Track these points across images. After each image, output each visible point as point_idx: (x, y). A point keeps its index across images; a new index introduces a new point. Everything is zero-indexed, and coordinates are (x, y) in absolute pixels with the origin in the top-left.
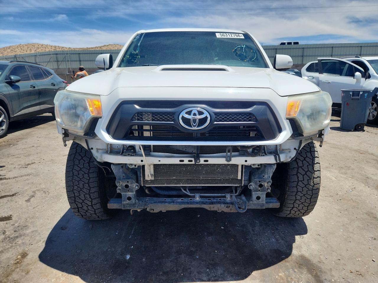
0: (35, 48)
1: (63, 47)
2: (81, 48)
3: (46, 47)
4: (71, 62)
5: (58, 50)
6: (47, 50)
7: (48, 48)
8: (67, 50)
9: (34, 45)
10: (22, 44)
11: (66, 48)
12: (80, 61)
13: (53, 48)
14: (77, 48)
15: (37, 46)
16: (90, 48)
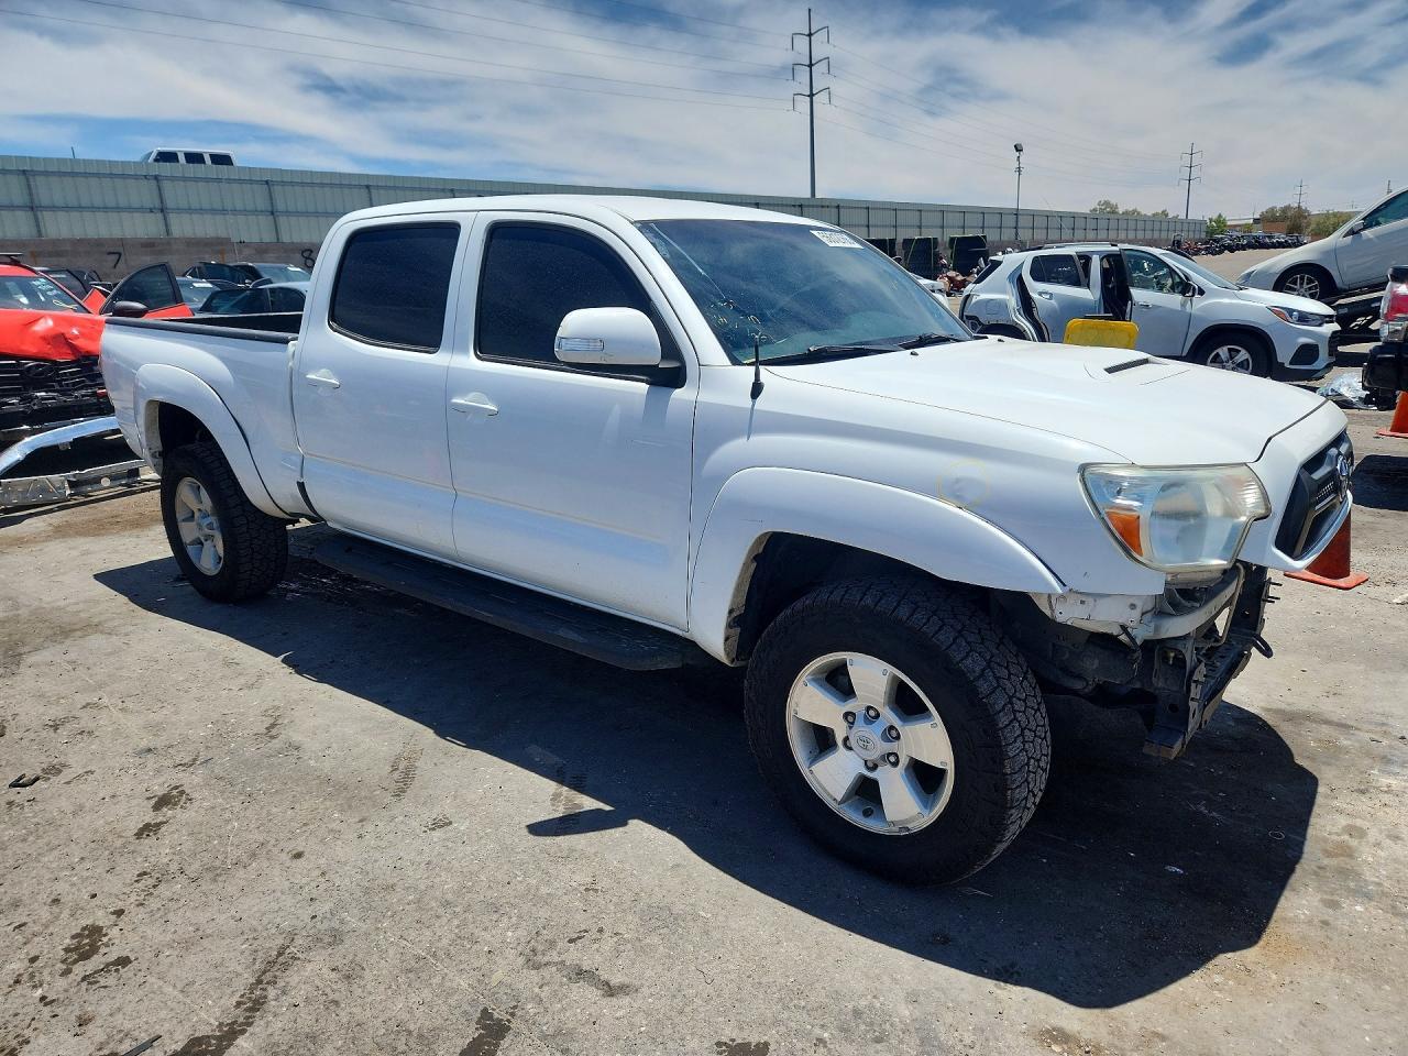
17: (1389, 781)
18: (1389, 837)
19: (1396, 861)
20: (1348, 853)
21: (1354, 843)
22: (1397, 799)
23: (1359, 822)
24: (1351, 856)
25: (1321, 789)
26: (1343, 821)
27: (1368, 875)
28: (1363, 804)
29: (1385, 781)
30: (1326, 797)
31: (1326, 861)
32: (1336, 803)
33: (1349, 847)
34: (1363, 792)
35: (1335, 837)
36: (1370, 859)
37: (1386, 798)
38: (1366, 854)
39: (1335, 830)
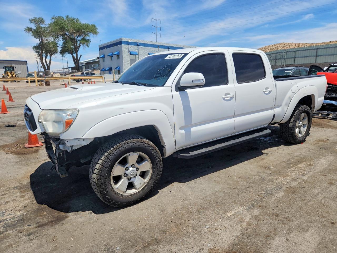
0: (281, 47)
1: (306, 44)
2: (324, 43)
3: (291, 45)
4: (287, 59)
5: (301, 46)
6: (291, 47)
7: (292, 46)
8: (309, 46)
9: (281, 44)
10: (272, 45)
11: (309, 44)
12: (295, 58)
13: (297, 45)
14: (319, 43)
15: (284, 45)
16: (333, 42)
17: (20, 213)
18: (15, 199)
19: (11, 196)
20: (22, 192)
21: (22, 194)
22: (16, 209)
23: (23, 199)
24: (21, 192)
25: (35, 202)
26: (26, 197)
27: (17, 190)
28: (23, 204)
29: (21, 213)
30: (33, 201)
31: (25, 189)
32: (30, 200)
33: (22, 193)
34: (25, 207)
35: (26, 193)
36: (17, 193)
37: (19, 208)
38: (18, 194)
39: (27, 195)
